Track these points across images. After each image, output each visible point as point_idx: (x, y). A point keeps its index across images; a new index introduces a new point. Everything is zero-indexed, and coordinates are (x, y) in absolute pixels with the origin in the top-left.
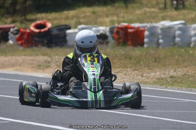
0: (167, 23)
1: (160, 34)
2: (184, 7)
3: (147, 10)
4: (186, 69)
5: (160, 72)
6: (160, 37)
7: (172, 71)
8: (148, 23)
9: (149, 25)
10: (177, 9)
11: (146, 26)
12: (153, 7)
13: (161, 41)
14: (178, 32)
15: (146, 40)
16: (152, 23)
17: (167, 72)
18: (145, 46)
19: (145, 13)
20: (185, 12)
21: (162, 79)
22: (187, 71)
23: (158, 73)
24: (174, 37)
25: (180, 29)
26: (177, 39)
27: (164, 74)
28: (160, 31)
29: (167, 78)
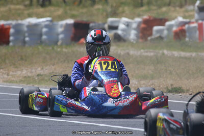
0: (33, 20)
1: (27, 32)
2: (50, 4)
3: (12, 7)
4: (53, 67)
5: (27, 70)
6: (27, 34)
7: (39, 69)
8: (13, 20)
9: (14, 23)
10: (43, 5)
11: (11, 24)
12: (18, 4)
13: (27, 39)
14: (44, 30)
15: (11, 38)
16: (17, 20)
17: (33, 71)
18: (11, 44)
19: (10, 10)
20: (51, 8)
21: (29, 77)
22: (55, 69)
23: (24, 72)
24: (41, 35)
25: (46, 26)
26: (44, 37)
27: (31, 72)
28: (25, 29)
29: (33, 76)
